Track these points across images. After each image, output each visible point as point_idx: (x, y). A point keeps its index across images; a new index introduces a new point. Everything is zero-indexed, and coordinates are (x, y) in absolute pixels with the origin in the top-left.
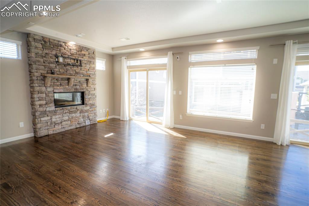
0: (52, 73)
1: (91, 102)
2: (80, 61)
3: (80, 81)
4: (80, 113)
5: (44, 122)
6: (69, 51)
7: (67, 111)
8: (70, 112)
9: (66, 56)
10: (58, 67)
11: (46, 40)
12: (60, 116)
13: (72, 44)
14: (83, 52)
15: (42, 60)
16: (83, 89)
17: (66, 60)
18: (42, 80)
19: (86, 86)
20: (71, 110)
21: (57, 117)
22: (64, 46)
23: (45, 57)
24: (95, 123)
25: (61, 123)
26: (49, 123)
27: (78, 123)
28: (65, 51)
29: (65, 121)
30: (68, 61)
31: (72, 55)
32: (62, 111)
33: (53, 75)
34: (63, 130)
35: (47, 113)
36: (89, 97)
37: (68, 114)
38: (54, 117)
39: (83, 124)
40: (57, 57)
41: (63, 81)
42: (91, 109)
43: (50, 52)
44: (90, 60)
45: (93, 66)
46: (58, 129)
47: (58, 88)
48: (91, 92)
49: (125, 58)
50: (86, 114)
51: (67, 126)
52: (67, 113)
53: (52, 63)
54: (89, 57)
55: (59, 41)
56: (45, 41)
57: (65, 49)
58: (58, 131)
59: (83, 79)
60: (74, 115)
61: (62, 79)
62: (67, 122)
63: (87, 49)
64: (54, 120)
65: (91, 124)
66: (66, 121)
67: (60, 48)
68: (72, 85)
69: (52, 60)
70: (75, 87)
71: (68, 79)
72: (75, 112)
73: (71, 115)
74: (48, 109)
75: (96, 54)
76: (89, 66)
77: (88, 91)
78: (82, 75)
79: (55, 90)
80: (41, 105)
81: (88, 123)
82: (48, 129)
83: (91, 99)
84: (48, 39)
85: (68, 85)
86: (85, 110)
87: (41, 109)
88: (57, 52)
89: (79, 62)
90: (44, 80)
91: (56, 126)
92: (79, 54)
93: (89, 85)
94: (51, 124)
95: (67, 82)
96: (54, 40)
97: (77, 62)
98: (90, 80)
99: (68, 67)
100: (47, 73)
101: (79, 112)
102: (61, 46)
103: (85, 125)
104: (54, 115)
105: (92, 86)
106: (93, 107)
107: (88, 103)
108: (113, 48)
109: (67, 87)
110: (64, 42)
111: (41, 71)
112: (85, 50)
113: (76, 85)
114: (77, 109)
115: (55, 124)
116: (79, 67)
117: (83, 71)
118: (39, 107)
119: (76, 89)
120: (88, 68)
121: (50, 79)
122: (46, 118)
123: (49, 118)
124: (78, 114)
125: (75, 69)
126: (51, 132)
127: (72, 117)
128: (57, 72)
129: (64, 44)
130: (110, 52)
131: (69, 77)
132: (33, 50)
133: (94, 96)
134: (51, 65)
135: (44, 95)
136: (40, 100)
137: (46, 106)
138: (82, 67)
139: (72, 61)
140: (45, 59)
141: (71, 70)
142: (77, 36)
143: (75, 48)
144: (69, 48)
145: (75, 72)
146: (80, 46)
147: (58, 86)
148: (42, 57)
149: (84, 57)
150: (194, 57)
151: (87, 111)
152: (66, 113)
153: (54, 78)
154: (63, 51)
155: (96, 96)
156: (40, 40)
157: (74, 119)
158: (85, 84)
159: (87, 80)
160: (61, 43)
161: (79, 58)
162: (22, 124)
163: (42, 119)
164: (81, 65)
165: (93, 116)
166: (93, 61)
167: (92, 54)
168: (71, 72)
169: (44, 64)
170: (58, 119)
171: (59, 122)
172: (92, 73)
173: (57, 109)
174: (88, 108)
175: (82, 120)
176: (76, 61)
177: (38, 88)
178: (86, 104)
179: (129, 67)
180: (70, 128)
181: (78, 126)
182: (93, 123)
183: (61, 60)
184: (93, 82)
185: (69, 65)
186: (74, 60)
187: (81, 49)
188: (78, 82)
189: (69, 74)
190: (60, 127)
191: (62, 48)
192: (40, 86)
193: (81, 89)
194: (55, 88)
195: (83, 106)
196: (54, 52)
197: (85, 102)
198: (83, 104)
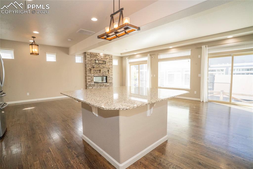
0: (94, 68)
1: (110, 81)
2: (105, 61)
3: (105, 71)
4: (105, 87)
7: (99, 85)
9: (99, 60)
10: (96, 65)
12: (96, 87)
13: (102, 54)
14: (106, 57)
16: (106, 75)
17: (99, 62)
19: (108, 73)
20: (101, 85)
21: (95, 87)
23: (91, 61)
28: (99, 58)
30: (100, 62)
31: (102, 59)
35: (91, 85)
38: (94, 87)
40: (95, 60)
42: (110, 85)
44: (110, 60)
45: (111, 63)
48: (110, 77)
49: (128, 58)
55: (96, 54)
56: (91, 55)
59: (106, 70)
61: (97, 70)
63: (109, 55)
67: (97, 56)
68: (101, 73)
69: (94, 62)
70: (103, 74)
71: (100, 70)
74: (91, 84)
75: (113, 57)
78: (106, 68)
80: (89, 82)
84: (92, 53)
87: (89, 83)
88: (96, 58)
89: (105, 62)
90: (91, 71)
92: (105, 58)
93: (109, 73)
97: (104, 62)
98: (110, 71)
99: (100, 65)
100: (92, 68)
101: (104, 86)
102: (97, 55)
105: (111, 74)
108: (121, 54)
109: (99, 74)
111: (90, 67)
113: (103, 73)
114: (103, 84)
117: (107, 66)
119: (103, 75)
120: (109, 65)
121: (93, 70)
123: (92, 87)
125: (103, 65)
130: (120, 55)
131: (100, 69)
132: (87, 59)
134: (93, 64)
135: (90, 77)
136: (89, 79)
139: (102, 62)
140: (91, 62)
141: (101, 66)
142: (104, 51)
143: (103, 56)
144: (100, 56)
145: (103, 67)
147: (95, 73)
148: (90, 61)
150: (161, 56)
151: (108, 86)
155: (113, 78)
156: (89, 54)
158: (108, 72)
159: (108, 70)
160: (97, 54)
161: (105, 60)
163: (89, 88)
164: (105, 63)
167: (111, 57)
168: (101, 67)
169: (90, 64)
172: (111, 67)
173: (95, 84)
174: (109, 84)
176: (103, 62)
177: (88, 74)
178: (108, 82)
179: (130, 63)
183: (97, 62)
185: (100, 63)
186: (103, 61)
187: (106, 55)
194: (94, 74)
195: (106, 83)
196: (94, 59)
197: (107, 81)
198: (106, 82)
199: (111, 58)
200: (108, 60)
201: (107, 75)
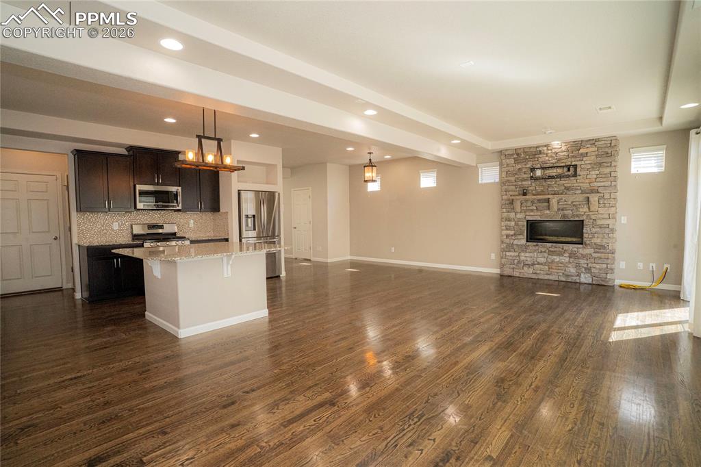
0: (525, 194)
1: (598, 241)
2: (575, 167)
3: (573, 202)
4: (570, 257)
5: (511, 258)
6: (554, 155)
7: (543, 250)
8: (551, 253)
9: (548, 166)
10: (533, 184)
11: (519, 152)
12: (531, 254)
13: (557, 144)
14: (581, 151)
15: (512, 179)
16: (577, 216)
17: (547, 172)
18: (510, 203)
19: (587, 210)
20: (551, 249)
21: (527, 255)
22: (545, 151)
23: (516, 174)
24: (603, 283)
25: (533, 265)
26: (516, 261)
27: (563, 273)
28: (547, 158)
29: (538, 264)
30: (553, 172)
31: (559, 160)
32: (537, 248)
33: (524, 197)
34: (534, 276)
35: (515, 247)
36: (594, 230)
37: (546, 255)
38: (523, 254)
39: (576, 279)
40: (533, 170)
41: (540, 204)
42: (594, 255)
43: (524, 166)
44: (599, 160)
45: (607, 170)
46: (528, 272)
47: (532, 214)
48: (599, 222)
50: (582, 261)
51: (542, 272)
52: (545, 252)
53: (525, 180)
54: (597, 156)
55: (537, 147)
56: (518, 154)
57: (547, 155)
58: (526, 276)
59: (580, 198)
60: (557, 259)
61: (539, 201)
62: (542, 267)
63: (593, 142)
64: (522, 258)
65: (594, 283)
66: (542, 264)
67: (537, 156)
68: (555, 208)
69: (525, 176)
70: (562, 212)
71: (548, 201)
72: (560, 254)
73: (550, 257)
74: (515, 242)
75: (619, 144)
76: (597, 172)
77: (591, 219)
78: (579, 192)
79: (527, 217)
80: (507, 236)
81: (585, 278)
82: (513, 268)
83: (596, 235)
84: (522, 150)
85: (549, 209)
86: (582, 255)
87: (507, 241)
88: (534, 163)
89: (572, 169)
91: (525, 268)
92: (573, 157)
93: (592, 209)
94: (519, 262)
95: (546, 204)
96: (531, 148)
97: (569, 170)
98: (594, 198)
99: (549, 182)
100: (519, 195)
101: (567, 255)
102: (540, 152)
103: (578, 281)
104: (523, 251)
105: (600, 211)
106: (602, 250)
107: (588, 242)
109: (548, 212)
110: (545, 146)
111: (512, 193)
112: (589, 146)
113: (563, 209)
114: (563, 249)
115: (525, 265)
116: (573, 178)
117: (581, 184)
118: (505, 237)
119: (564, 216)
120: (595, 176)
121: (519, 202)
122: (512, 254)
123: (516, 254)
124: (565, 259)
125: (564, 182)
126: (517, 274)
127: (553, 261)
128: (532, 191)
129: (545, 148)
131: (549, 196)
133: (607, 231)
134: (524, 183)
135: (513, 223)
136: (507, 229)
137: (513, 238)
138: (578, 177)
139: (560, 171)
140: (516, 176)
141: (554, 185)
143: (564, 148)
144: (554, 151)
145: (563, 188)
146: (574, 142)
147: (532, 211)
148: (514, 174)
149: (585, 159)
151: (584, 256)
152: (541, 252)
153: (526, 201)
154: (544, 158)
155: (613, 230)
156: (512, 155)
157: (556, 265)
158: (586, 206)
159: (588, 198)
160: (540, 149)
161: (573, 164)
162: (493, 256)
163: (508, 254)
164: (575, 175)
165: (600, 269)
166: (608, 160)
167: (606, 149)
168: (556, 189)
169: (514, 184)
170: (529, 259)
171: (530, 263)
172: (603, 184)
173: (528, 243)
174: (588, 251)
175: (573, 270)
176: (566, 169)
178: (586, 244)
180: (547, 277)
181: (564, 279)
182: (598, 283)
184: (606, 202)
185: (551, 177)
186: (563, 167)
187: (576, 146)
188: (570, 203)
189: (553, 192)
190: (531, 271)
191: (540, 156)
192: (508, 212)
193: (573, 215)
194: (528, 214)
195: (581, 246)
196: (529, 165)
197: (585, 239)
198: (582, 244)
199: (609, 150)
200: (587, 160)
201: (584, 218)
